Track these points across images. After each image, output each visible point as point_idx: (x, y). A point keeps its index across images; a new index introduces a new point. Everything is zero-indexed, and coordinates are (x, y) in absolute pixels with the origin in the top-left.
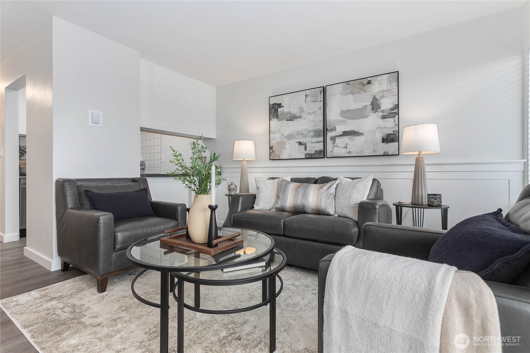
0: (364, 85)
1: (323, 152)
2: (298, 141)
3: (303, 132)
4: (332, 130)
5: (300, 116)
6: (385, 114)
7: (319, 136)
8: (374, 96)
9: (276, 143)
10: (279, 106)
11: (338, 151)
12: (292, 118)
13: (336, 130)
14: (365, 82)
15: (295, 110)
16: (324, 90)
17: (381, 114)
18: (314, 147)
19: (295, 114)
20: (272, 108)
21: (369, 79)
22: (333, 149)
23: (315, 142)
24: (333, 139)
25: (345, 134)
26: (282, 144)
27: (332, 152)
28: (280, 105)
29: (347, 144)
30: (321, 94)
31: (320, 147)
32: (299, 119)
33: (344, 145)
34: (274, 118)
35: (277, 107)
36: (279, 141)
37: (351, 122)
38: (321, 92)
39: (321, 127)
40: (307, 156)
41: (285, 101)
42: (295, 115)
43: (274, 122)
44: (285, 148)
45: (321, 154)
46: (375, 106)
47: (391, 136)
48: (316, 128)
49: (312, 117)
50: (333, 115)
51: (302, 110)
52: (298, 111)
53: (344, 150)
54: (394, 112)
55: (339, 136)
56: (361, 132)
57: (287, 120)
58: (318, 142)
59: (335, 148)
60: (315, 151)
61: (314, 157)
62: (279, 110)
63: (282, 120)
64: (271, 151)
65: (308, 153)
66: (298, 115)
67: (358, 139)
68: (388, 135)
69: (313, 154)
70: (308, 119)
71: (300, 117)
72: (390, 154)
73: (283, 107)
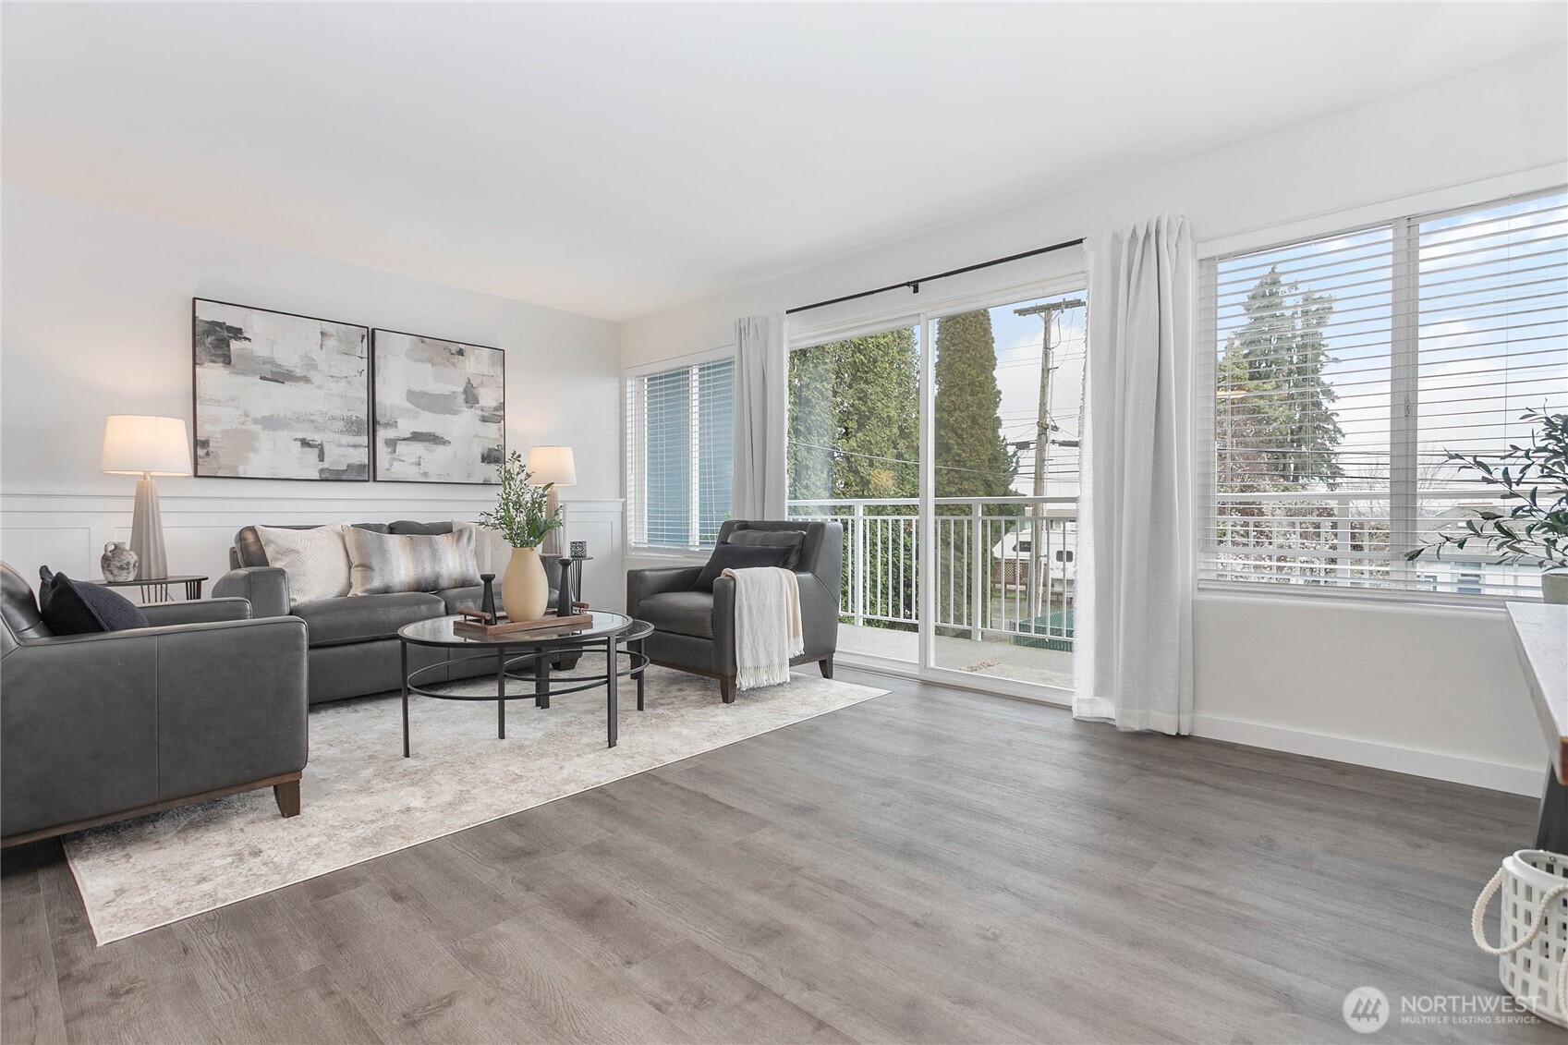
0: (452, 354)
1: (367, 469)
2: (301, 436)
3: (313, 418)
4: (387, 425)
5: (305, 377)
6: (486, 414)
7: (358, 433)
8: (469, 379)
9: (225, 433)
10: (235, 334)
11: (399, 471)
12: (280, 376)
13: (397, 427)
14: (454, 348)
15: (288, 359)
16: (371, 336)
17: (480, 413)
18: (344, 456)
19: (290, 369)
20: (208, 333)
21: (462, 346)
22: (391, 466)
23: (348, 446)
24: (392, 443)
25: (416, 437)
26: (243, 441)
27: (388, 470)
28: (237, 333)
29: (420, 457)
30: (362, 341)
31: (361, 456)
32: (301, 384)
33: (416, 460)
34: (214, 362)
35: (226, 334)
36: (234, 427)
37: (429, 416)
38: (363, 337)
39: (362, 413)
40: (325, 476)
41: (255, 325)
42: (291, 372)
43: (212, 375)
44: (255, 450)
45: (364, 472)
46: (471, 397)
47: (494, 453)
48: (349, 413)
49: (340, 387)
50: (390, 395)
51: (311, 364)
52: (300, 365)
53: (414, 469)
54: (496, 416)
55: (404, 439)
56: (446, 438)
57: (262, 378)
58: (355, 446)
59: (396, 463)
60: (348, 466)
61: (344, 477)
62: (234, 345)
63: (244, 373)
64: (201, 452)
65: (328, 469)
66: (299, 372)
67: (440, 449)
68: (490, 450)
69: (343, 471)
70: (329, 389)
71: (306, 380)
72: (493, 482)
73: (249, 340)
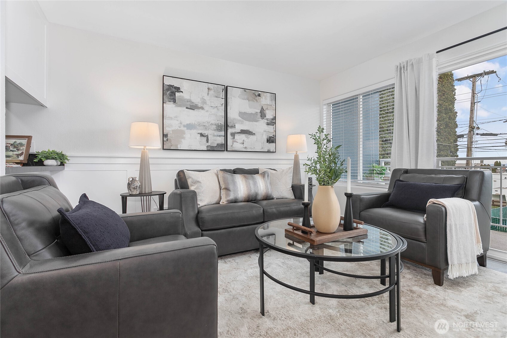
0: (256, 96)
1: (224, 146)
2: (200, 132)
3: (204, 124)
4: (232, 127)
5: (202, 107)
6: (269, 122)
7: (221, 130)
8: (262, 107)
9: (173, 131)
10: (177, 90)
11: (238, 146)
12: (193, 107)
13: (235, 128)
14: (257, 93)
15: (196, 100)
16: (226, 89)
17: (266, 121)
18: (216, 140)
19: (197, 104)
20: (168, 90)
21: (260, 92)
22: (233, 144)
23: (217, 136)
24: (233, 135)
25: (243, 132)
26: (180, 134)
27: (232, 146)
28: (178, 89)
29: (244, 141)
30: (223, 91)
31: (221, 140)
32: (200, 110)
33: (242, 142)
34: (170, 102)
35: (174, 90)
36: (177, 128)
37: (247, 123)
38: (223, 90)
39: (222, 122)
40: (209, 148)
41: (184, 86)
42: (197, 105)
43: (170, 107)
44: (184, 138)
46: (263, 115)
47: (272, 139)
48: (218, 122)
49: (214, 111)
50: (233, 114)
51: (204, 102)
52: (200, 102)
53: (242, 145)
54: (272, 122)
55: (238, 133)
56: (253, 132)
57: (187, 108)
58: (219, 136)
59: (235, 143)
60: (217, 144)
61: (216, 149)
62: (177, 94)
63: (180, 106)
64: (165, 139)
65: (210, 146)
66: (200, 105)
67: (251, 137)
68: (270, 137)
69: (215, 146)
70: (210, 112)
71: (202, 108)
72: (271, 151)
73: (182, 92)
